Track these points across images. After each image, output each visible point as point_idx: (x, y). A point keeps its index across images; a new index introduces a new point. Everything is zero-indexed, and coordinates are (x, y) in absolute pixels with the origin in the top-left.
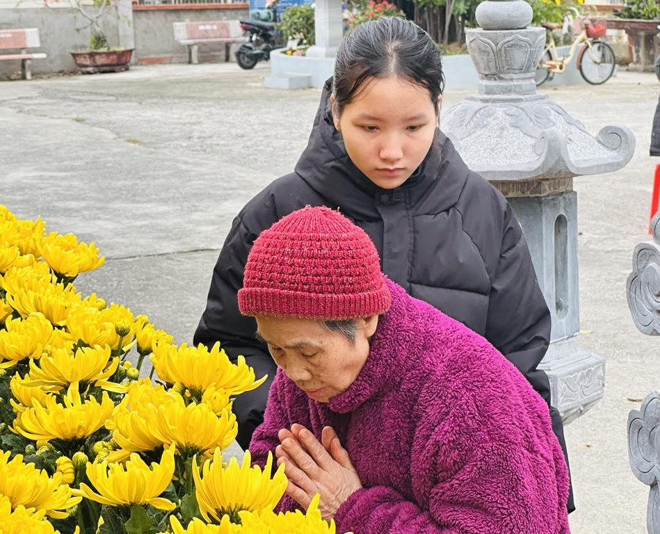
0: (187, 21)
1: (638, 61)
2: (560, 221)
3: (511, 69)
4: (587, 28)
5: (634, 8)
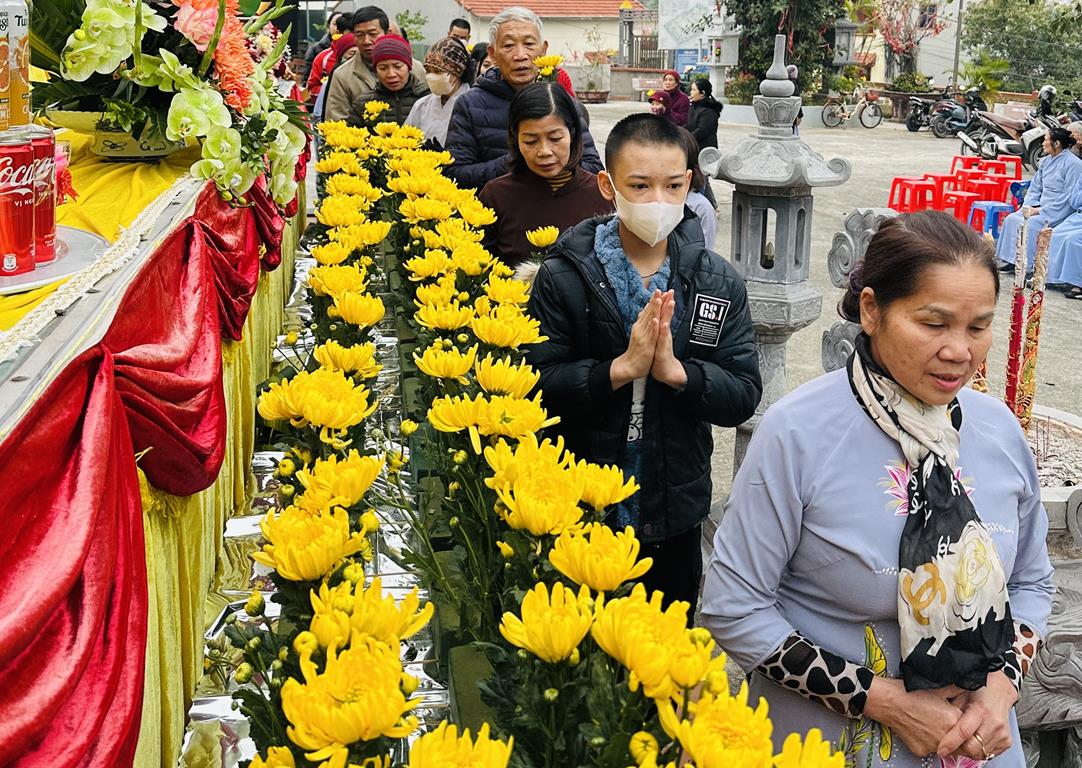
0: (640, 78)
1: (897, 116)
2: (801, 213)
3: (778, 121)
4: (866, 95)
5: (897, 85)
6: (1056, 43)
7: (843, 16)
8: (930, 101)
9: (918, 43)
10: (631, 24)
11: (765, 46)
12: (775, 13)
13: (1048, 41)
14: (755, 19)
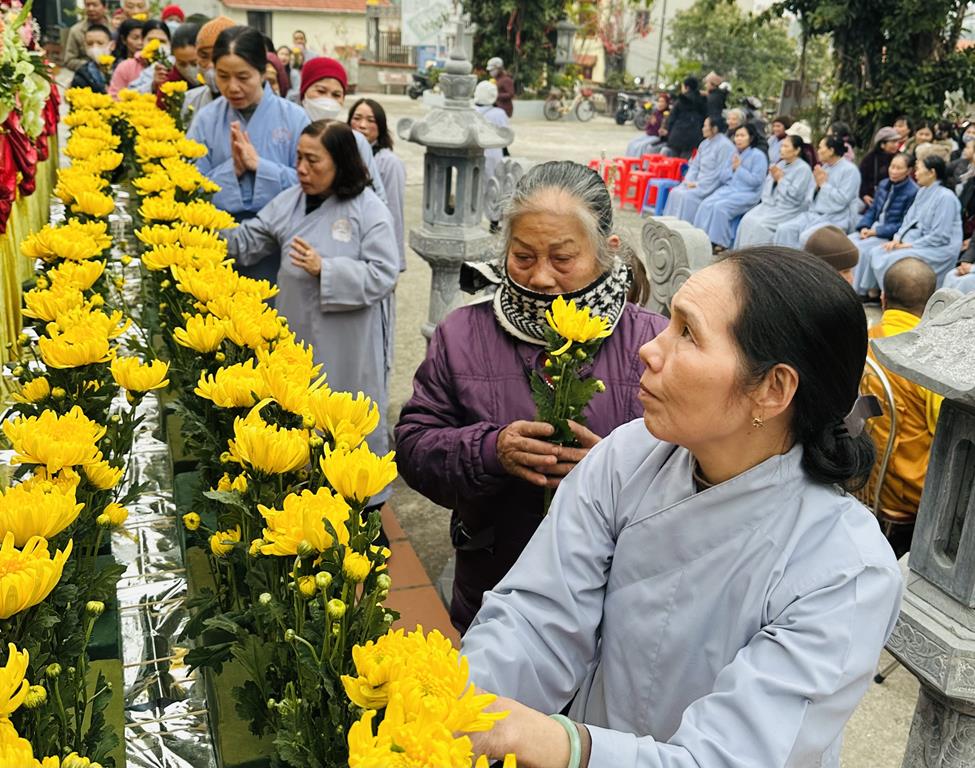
0: (386, 72)
1: (608, 111)
6: (748, 49)
7: (564, 19)
8: (635, 98)
9: (628, 45)
10: (377, 20)
11: (496, 44)
12: (505, 12)
13: (743, 46)
14: (487, 18)
